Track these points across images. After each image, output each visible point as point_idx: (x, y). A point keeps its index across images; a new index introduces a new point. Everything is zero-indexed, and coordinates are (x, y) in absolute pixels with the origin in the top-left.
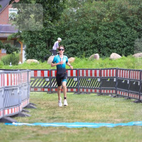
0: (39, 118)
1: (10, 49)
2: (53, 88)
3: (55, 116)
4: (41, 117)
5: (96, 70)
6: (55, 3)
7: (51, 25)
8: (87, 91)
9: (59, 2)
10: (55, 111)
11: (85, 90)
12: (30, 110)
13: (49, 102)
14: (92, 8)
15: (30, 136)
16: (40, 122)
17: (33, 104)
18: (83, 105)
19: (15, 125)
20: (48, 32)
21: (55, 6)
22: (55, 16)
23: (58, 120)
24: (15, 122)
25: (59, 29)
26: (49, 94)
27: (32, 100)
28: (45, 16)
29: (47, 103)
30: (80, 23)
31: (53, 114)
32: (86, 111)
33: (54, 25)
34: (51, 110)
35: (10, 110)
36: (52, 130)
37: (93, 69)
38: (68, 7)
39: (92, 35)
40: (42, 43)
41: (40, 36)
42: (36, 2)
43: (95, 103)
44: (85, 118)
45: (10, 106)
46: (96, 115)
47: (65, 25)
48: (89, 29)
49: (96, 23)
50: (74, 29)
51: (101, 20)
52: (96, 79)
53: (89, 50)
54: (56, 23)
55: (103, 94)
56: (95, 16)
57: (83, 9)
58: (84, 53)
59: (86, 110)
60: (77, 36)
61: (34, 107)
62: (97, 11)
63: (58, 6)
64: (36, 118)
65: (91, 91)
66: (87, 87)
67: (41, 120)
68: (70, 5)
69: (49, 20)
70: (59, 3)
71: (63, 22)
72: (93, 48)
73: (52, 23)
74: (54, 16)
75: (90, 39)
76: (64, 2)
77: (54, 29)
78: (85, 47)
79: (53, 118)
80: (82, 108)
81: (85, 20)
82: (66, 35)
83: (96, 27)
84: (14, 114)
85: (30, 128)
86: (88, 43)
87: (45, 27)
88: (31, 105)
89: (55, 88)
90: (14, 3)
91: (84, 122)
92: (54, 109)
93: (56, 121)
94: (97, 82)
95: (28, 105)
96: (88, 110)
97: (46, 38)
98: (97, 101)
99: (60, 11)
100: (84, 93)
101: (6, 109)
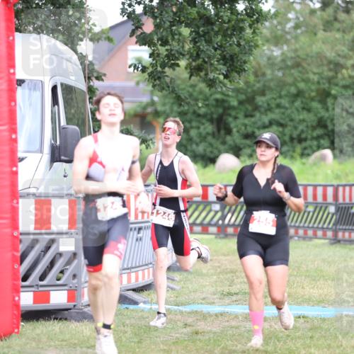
0: (198, 294)
2: (229, 225)
3: (234, 289)
4: (203, 292)
5: (325, 187)
6: (234, 35)
7: (225, 85)
8: (306, 233)
9: (243, 33)
10: (235, 277)
11: (301, 232)
12: (178, 276)
13: (220, 257)
14: (317, 47)
15: (177, 335)
16: (201, 303)
18: (297, 265)
19: (145, 308)
20: (217, 100)
21: (234, 41)
22: (235, 64)
23: (240, 300)
24: (145, 302)
25: (242, 93)
26: (219, 240)
28: (212, 64)
29: (216, 259)
30: (289, 80)
31: (230, 286)
32: (305, 280)
33: (231, 85)
34: (225, 276)
35: (133, 275)
36: (228, 321)
37: (320, 185)
38: (263, 45)
39: (317, 108)
40: (203, 124)
41: (199, 108)
42: (191, 31)
43: (324, 260)
44: (303, 296)
45: (134, 265)
46: (328, 290)
47: (254, 85)
48: (309, 94)
49: (324, 81)
50: (275, 94)
51: (337, 73)
52: (326, 208)
53: (308, 143)
54: (236, 81)
55: (342, 242)
56: (323, 65)
57: (296, 51)
58: (299, 149)
60: (282, 110)
62: (328, 54)
63: (241, 41)
64: (192, 293)
65: (315, 234)
66: (306, 225)
67: (204, 299)
68: (268, 41)
69: (219, 74)
70: (244, 35)
71: (252, 78)
72: (318, 138)
73: (226, 81)
74: (233, 65)
75: (310, 118)
76: (254, 32)
77: (230, 93)
78: (299, 135)
79: (230, 294)
80: (295, 273)
81: (300, 75)
82: (256, 108)
83: (324, 90)
84: (141, 285)
85: (179, 317)
86: (307, 127)
87: (210, 90)
89: (233, 225)
90: (142, 33)
91: (299, 304)
92: (232, 274)
93: (236, 301)
94: (329, 214)
95: (173, 264)
96: (309, 276)
97: (212, 113)
98: (329, 257)
99: (245, 53)
100: (299, 237)
101: (124, 272)
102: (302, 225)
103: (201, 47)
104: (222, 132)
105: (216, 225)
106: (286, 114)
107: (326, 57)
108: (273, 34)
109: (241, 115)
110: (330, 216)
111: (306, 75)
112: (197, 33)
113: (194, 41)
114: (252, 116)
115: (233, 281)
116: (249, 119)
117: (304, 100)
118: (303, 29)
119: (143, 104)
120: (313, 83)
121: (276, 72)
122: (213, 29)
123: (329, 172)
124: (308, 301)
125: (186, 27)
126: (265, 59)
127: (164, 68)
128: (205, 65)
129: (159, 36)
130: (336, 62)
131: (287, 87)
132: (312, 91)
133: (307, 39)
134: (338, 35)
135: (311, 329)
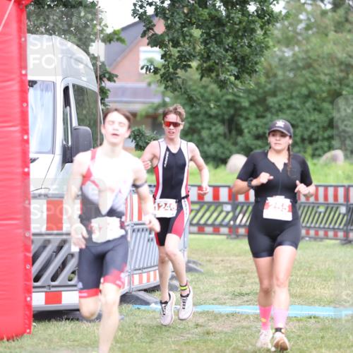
0: (210, 294)
1: (143, 138)
2: (240, 226)
3: (245, 290)
4: (214, 293)
5: (336, 187)
6: (245, 36)
7: (236, 87)
8: (317, 233)
9: (254, 34)
10: (246, 278)
11: (312, 232)
12: (190, 277)
13: (232, 258)
14: (329, 48)
15: (190, 336)
16: (213, 304)
17: (194, 262)
18: (308, 265)
19: (156, 308)
20: (228, 101)
21: (245, 43)
22: (246, 65)
23: (251, 300)
24: (156, 303)
25: (253, 94)
26: (231, 241)
27: (193, 254)
28: (223, 66)
29: (227, 260)
30: (301, 80)
31: (241, 286)
32: (316, 281)
33: (242, 86)
34: (236, 276)
35: (145, 276)
36: (239, 322)
37: (331, 186)
38: (274, 46)
39: (328, 109)
40: (215, 125)
41: (211, 108)
42: (202, 33)
43: (335, 261)
44: (314, 296)
45: (145, 266)
46: (339, 290)
47: (265, 86)
48: (320, 95)
49: (336, 82)
50: (286, 95)
51: (348, 74)
52: (337, 208)
53: (319, 144)
54: (246, 82)
56: (334, 66)
57: (307, 51)
58: (310, 150)
59: (314, 278)
60: (294, 111)
61: (198, 268)
62: (339, 55)
64: (204, 294)
65: (326, 234)
66: (317, 225)
67: (215, 299)
68: (279, 42)
69: (230, 75)
70: (255, 36)
71: (263, 79)
72: (329, 138)
73: (237, 82)
74: (244, 66)
75: (321, 118)
76: (265, 34)
77: (241, 94)
78: (310, 137)
79: (241, 294)
80: (306, 274)
81: (311, 75)
82: (268, 109)
83: (335, 90)
84: (153, 286)
86: (318, 127)
87: (221, 91)
88: (191, 265)
89: (245, 226)
90: (153, 35)
91: (310, 304)
92: (243, 275)
93: (247, 301)
94: (339, 214)
96: (320, 276)
97: (223, 114)
98: (340, 257)
99: (256, 55)
100: (310, 238)
101: (135, 272)
102: (313, 225)
103: (212, 49)
104: (234, 133)
105: (227, 225)
106: (297, 115)
107: (336, 58)
108: (285, 36)
109: (252, 116)
110: (341, 217)
111: (318, 76)
112: (208, 34)
113: (205, 42)
114: (263, 117)
115: (244, 281)
116: (261, 120)
117: (315, 101)
118: (314, 30)
119: (155, 105)
120: (324, 84)
121: (288, 73)
122: (224, 30)
123: (340, 172)
124: (319, 301)
125: (197, 28)
126: (276, 60)
127: (176, 70)
128: (216, 66)
129: (170, 37)
130: (347, 63)
131: (299, 88)
132: (323, 92)
133: (318, 40)
134: (349, 37)
135: (322, 329)
